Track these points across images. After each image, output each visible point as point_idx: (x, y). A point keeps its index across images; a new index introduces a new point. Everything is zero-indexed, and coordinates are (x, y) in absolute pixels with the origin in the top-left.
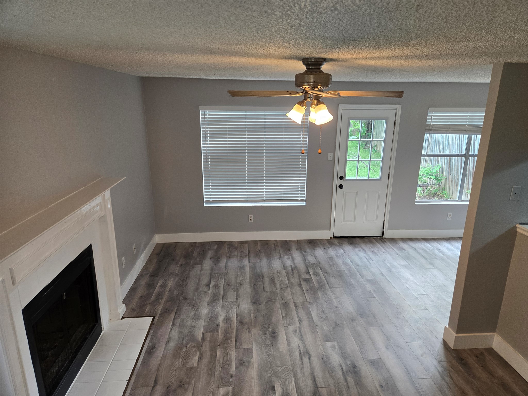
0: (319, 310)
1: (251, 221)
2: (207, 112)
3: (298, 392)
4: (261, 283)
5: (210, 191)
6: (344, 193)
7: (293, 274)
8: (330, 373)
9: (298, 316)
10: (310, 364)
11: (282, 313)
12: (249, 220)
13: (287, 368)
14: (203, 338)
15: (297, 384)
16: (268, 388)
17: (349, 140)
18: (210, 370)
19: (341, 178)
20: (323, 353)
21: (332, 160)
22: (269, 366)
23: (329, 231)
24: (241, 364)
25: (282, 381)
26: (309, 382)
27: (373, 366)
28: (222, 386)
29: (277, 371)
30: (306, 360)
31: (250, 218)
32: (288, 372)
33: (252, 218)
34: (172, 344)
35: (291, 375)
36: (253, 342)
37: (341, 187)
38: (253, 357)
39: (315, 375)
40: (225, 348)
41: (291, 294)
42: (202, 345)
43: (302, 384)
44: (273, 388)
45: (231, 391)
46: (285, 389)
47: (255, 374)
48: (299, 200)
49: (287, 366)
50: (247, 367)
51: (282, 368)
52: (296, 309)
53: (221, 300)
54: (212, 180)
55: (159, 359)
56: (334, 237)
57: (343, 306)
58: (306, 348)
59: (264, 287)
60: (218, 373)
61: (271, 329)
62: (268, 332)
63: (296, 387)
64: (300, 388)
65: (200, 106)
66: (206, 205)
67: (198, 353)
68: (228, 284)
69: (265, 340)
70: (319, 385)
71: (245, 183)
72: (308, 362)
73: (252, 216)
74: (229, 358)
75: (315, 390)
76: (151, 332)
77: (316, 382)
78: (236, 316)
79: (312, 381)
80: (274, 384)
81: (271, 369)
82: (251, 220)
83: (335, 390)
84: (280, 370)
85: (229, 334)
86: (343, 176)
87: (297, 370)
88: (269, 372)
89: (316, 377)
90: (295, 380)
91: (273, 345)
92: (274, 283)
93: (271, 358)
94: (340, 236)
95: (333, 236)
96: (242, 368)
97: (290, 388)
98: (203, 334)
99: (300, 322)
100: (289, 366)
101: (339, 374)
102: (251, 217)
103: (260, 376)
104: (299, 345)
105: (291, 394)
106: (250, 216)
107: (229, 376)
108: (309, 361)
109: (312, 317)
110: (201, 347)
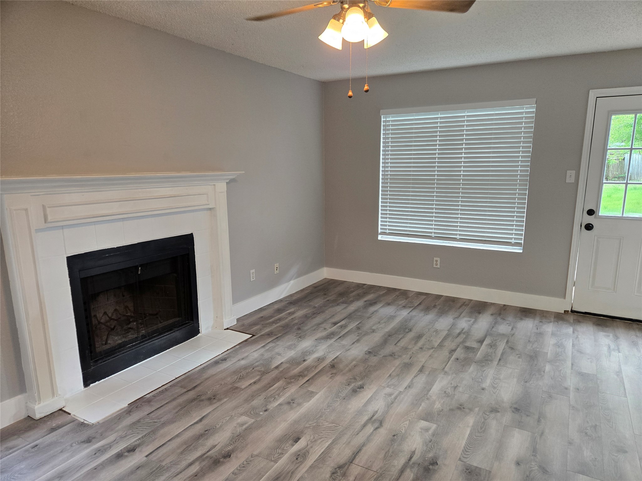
0: (451, 384)
1: (436, 267)
2: (389, 118)
3: (322, 456)
4: (400, 336)
5: (387, 221)
6: (596, 238)
7: (456, 338)
8: (387, 455)
9: (412, 380)
10: (371, 434)
11: (393, 372)
12: (434, 265)
13: (336, 426)
14: (277, 367)
15: (329, 448)
16: (292, 437)
17: (608, 148)
18: (252, 396)
19: (591, 212)
20: (402, 430)
21: (574, 182)
22: (317, 417)
23: (562, 300)
24: (289, 403)
25: (315, 438)
26: (347, 453)
27: (467, 474)
28: (246, 415)
29: (321, 425)
30: (370, 429)
31: (435, 263)
32: (332, 432)
33: (439, 263)
34: (243, 362)
35: (332, 435)
36: (325, 388)
37: (589, 227)
38: (308, 401)
39: (364, 448)
40: (289, 383)
41: (429, 357)
42: (269, 372)
43: (335, 451)
44: (297, 440)
45: (250, 423)
46: (309, 447)
47: (293, 418)
48: (513, 244)
49: (338, 426)
50: (292, 408)
51: (329, 425)
52: (418, 374)
53: (334, 340)
54: (390, 207)
55: (219, 370)
56: (573, 311)
57: (496, 390)
58: (384, 417)
59: (399, 340)
60: (256, 402)
61: (360, 383)
62: (353, 385)
63: (324, 450)
64: (329, 454)
65: (381, 111)
66: (380, 237)
67: (258, 378)
68: (358, 328)
69: (340, 390)
70: (357, 461)
71: (432, 213)
72: (370, 432)
73: (438, 259)
74: (283, 393)
75: (345, 464)
76: (238, 347)
77: (357, 456)
78: (334, 358)
79: (351, 453)
80: (303, 436)
81: (315, 421)
82: (437, 265)
83: (372, 476)
84: (325, 426)
85: (308, 372)
86: (595, 211)
87: (346, 434)
88: (310, 423)
89: (363, 451)
90: (332, 443)
91: (345, 399)
92: (418, 341)
93: (328, 410)
94: (584, 311)
95: (570, 310)
96: (286, 407)
97: (317, 448)
98: (282, 363)
99: (407, 387)
100: (340, 427)
101: (400, 462)
102: (437, 261)
103: (297, 422)
104: (378, 410)
105: (310, 454)
106: (435, 259)
107: (264, 409)
108: (373, 431)
109: (431, 389)
110: (266, 374)
